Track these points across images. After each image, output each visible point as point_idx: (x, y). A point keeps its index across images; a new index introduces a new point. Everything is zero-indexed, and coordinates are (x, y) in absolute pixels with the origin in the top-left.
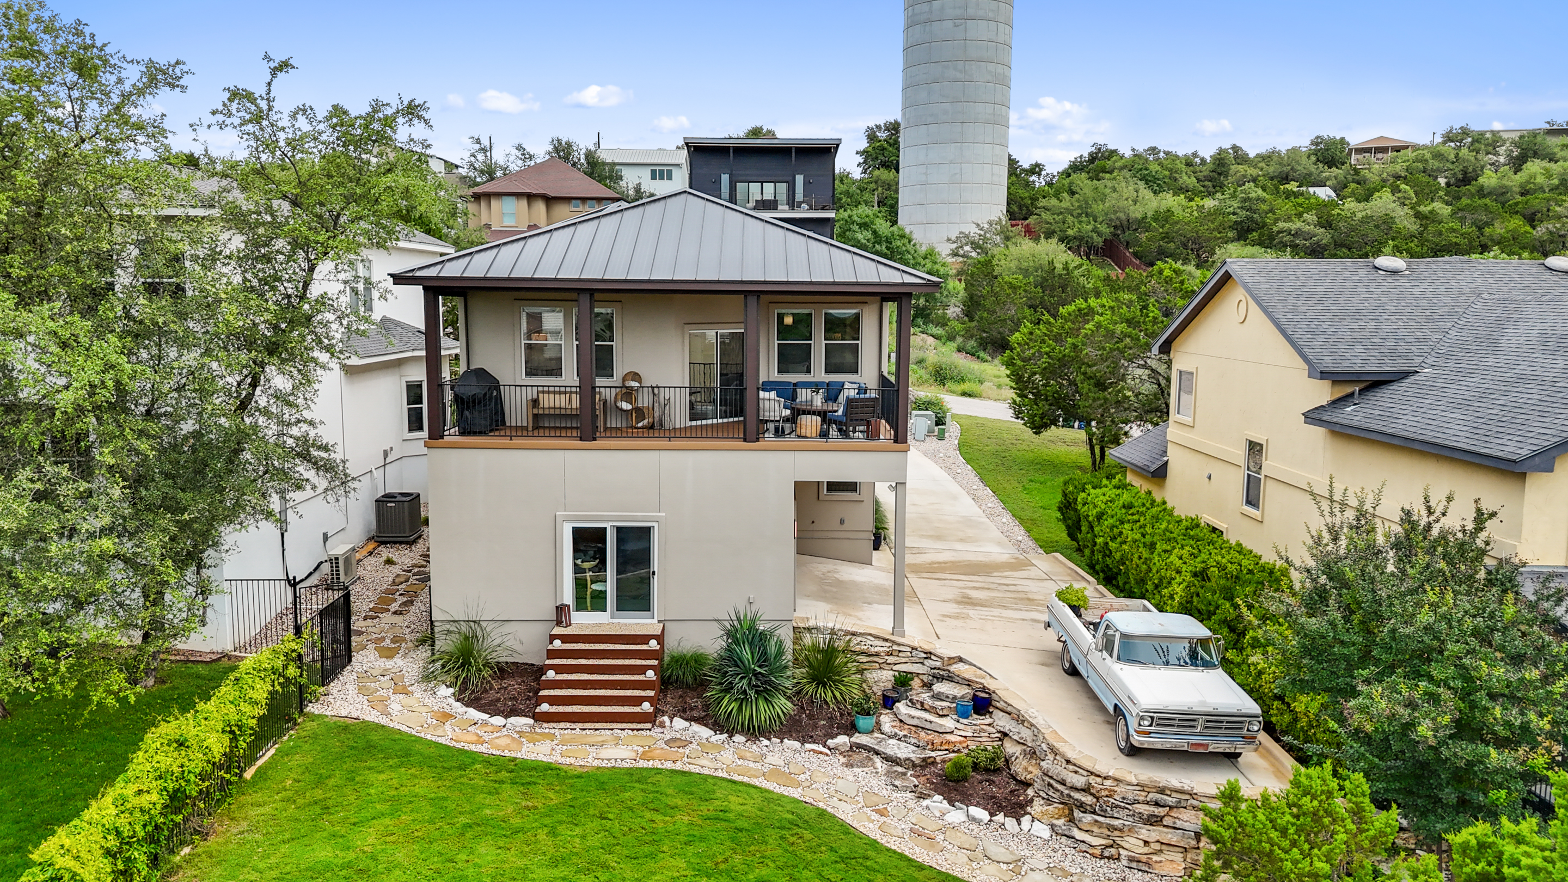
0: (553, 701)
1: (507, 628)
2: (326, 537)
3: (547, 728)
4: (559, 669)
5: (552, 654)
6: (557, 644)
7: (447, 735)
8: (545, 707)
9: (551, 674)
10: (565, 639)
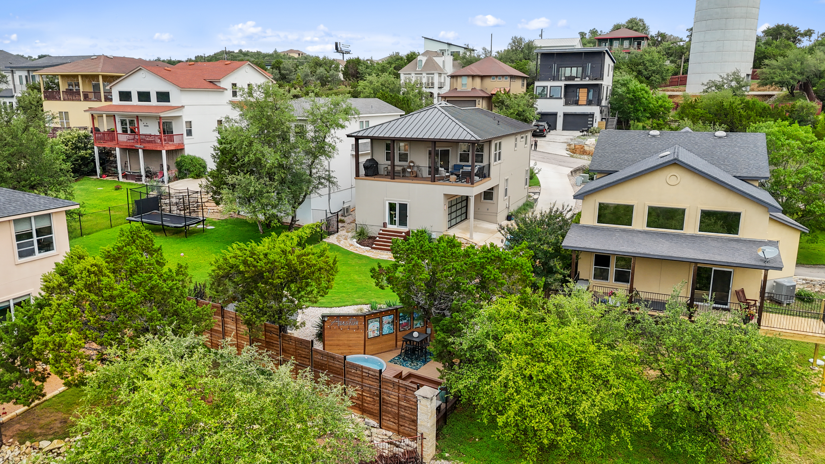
0: (376, 245)
1: (373, 227)
2: (344, 203)
3: (373, 250)
4: (380, 238)
5: (379, 234)
6: (381, 232)
7: (351, 249)
8: (374, 246)
9: (378, 238)
10: (383, 231)
